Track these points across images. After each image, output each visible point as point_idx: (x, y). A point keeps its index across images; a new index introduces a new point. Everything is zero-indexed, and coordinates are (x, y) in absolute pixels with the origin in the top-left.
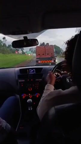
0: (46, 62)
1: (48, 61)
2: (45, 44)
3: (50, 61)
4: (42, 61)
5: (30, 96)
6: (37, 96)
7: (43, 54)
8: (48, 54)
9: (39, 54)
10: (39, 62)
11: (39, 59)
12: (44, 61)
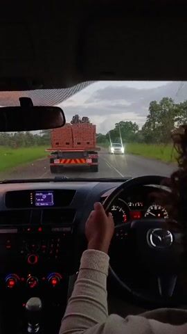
0: (73, 162)
1: (78, 160)
2: (81, 118)
3: (83, 160)
4: (63, 160)
5: (30, 280)
6: (54, 282)
7: (67, 144)
8: (79, 143)
9: (57, 144)
10: (57, 162)
11: (56, 156)
12: (69, 160)
